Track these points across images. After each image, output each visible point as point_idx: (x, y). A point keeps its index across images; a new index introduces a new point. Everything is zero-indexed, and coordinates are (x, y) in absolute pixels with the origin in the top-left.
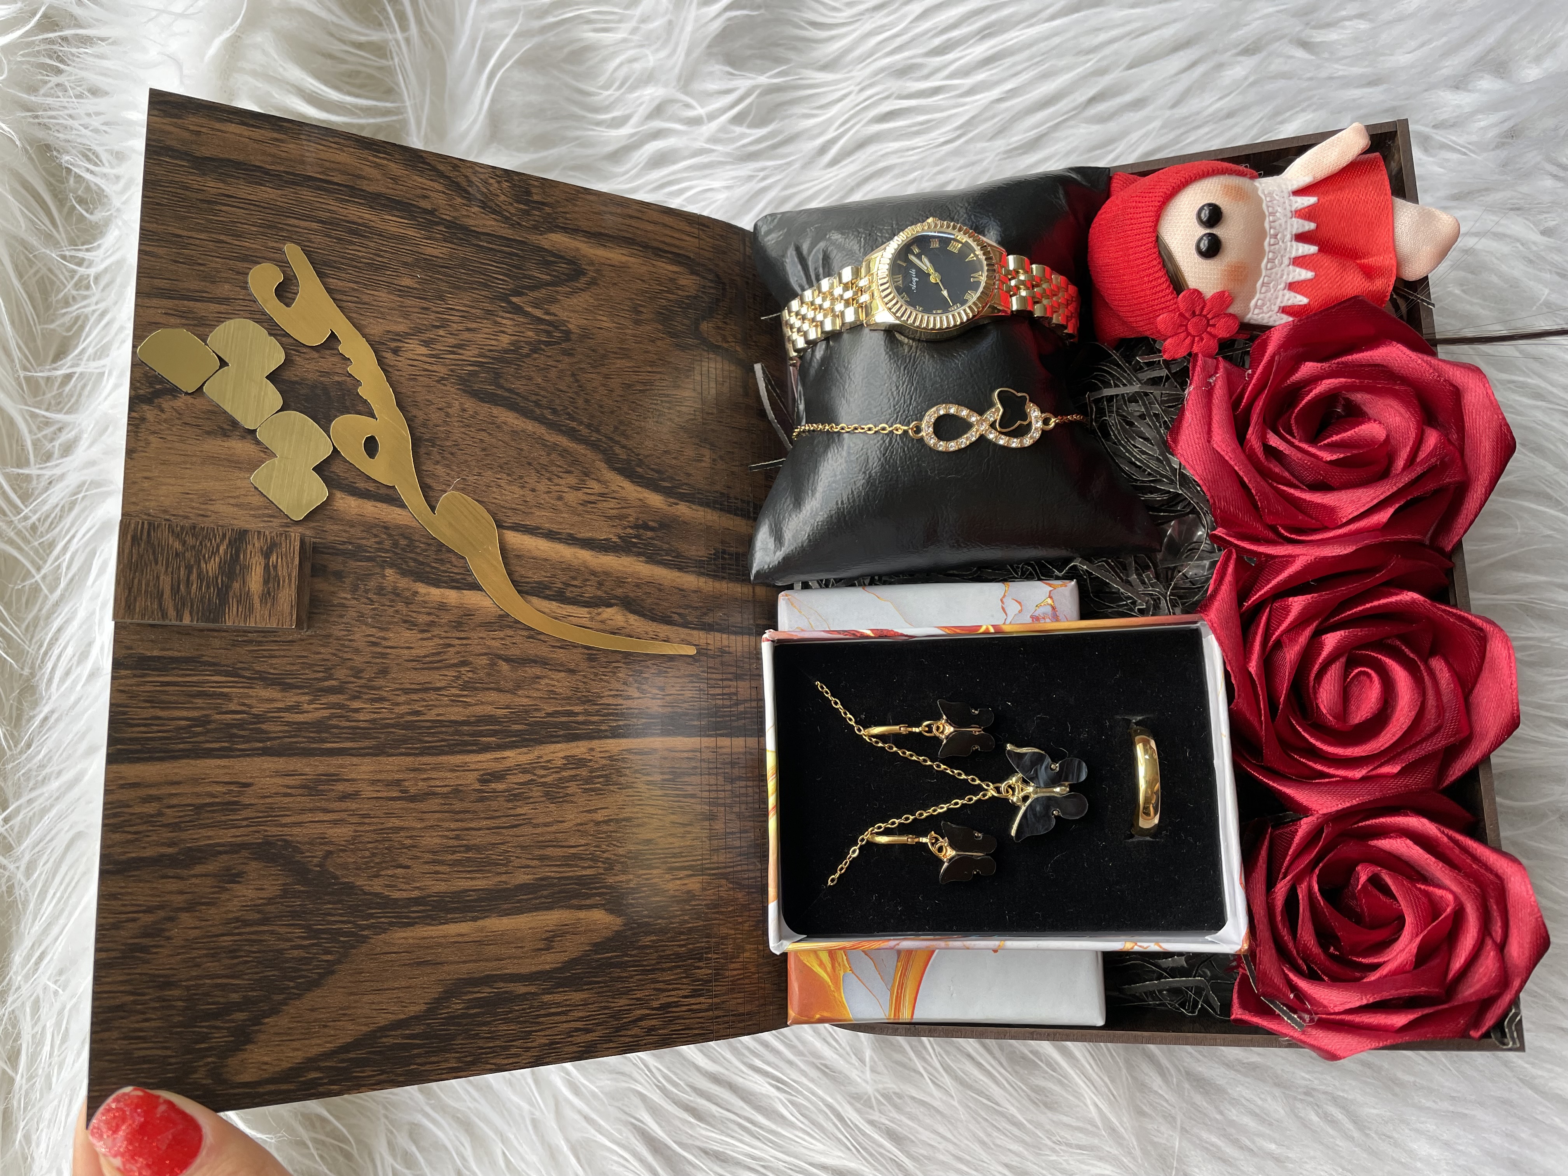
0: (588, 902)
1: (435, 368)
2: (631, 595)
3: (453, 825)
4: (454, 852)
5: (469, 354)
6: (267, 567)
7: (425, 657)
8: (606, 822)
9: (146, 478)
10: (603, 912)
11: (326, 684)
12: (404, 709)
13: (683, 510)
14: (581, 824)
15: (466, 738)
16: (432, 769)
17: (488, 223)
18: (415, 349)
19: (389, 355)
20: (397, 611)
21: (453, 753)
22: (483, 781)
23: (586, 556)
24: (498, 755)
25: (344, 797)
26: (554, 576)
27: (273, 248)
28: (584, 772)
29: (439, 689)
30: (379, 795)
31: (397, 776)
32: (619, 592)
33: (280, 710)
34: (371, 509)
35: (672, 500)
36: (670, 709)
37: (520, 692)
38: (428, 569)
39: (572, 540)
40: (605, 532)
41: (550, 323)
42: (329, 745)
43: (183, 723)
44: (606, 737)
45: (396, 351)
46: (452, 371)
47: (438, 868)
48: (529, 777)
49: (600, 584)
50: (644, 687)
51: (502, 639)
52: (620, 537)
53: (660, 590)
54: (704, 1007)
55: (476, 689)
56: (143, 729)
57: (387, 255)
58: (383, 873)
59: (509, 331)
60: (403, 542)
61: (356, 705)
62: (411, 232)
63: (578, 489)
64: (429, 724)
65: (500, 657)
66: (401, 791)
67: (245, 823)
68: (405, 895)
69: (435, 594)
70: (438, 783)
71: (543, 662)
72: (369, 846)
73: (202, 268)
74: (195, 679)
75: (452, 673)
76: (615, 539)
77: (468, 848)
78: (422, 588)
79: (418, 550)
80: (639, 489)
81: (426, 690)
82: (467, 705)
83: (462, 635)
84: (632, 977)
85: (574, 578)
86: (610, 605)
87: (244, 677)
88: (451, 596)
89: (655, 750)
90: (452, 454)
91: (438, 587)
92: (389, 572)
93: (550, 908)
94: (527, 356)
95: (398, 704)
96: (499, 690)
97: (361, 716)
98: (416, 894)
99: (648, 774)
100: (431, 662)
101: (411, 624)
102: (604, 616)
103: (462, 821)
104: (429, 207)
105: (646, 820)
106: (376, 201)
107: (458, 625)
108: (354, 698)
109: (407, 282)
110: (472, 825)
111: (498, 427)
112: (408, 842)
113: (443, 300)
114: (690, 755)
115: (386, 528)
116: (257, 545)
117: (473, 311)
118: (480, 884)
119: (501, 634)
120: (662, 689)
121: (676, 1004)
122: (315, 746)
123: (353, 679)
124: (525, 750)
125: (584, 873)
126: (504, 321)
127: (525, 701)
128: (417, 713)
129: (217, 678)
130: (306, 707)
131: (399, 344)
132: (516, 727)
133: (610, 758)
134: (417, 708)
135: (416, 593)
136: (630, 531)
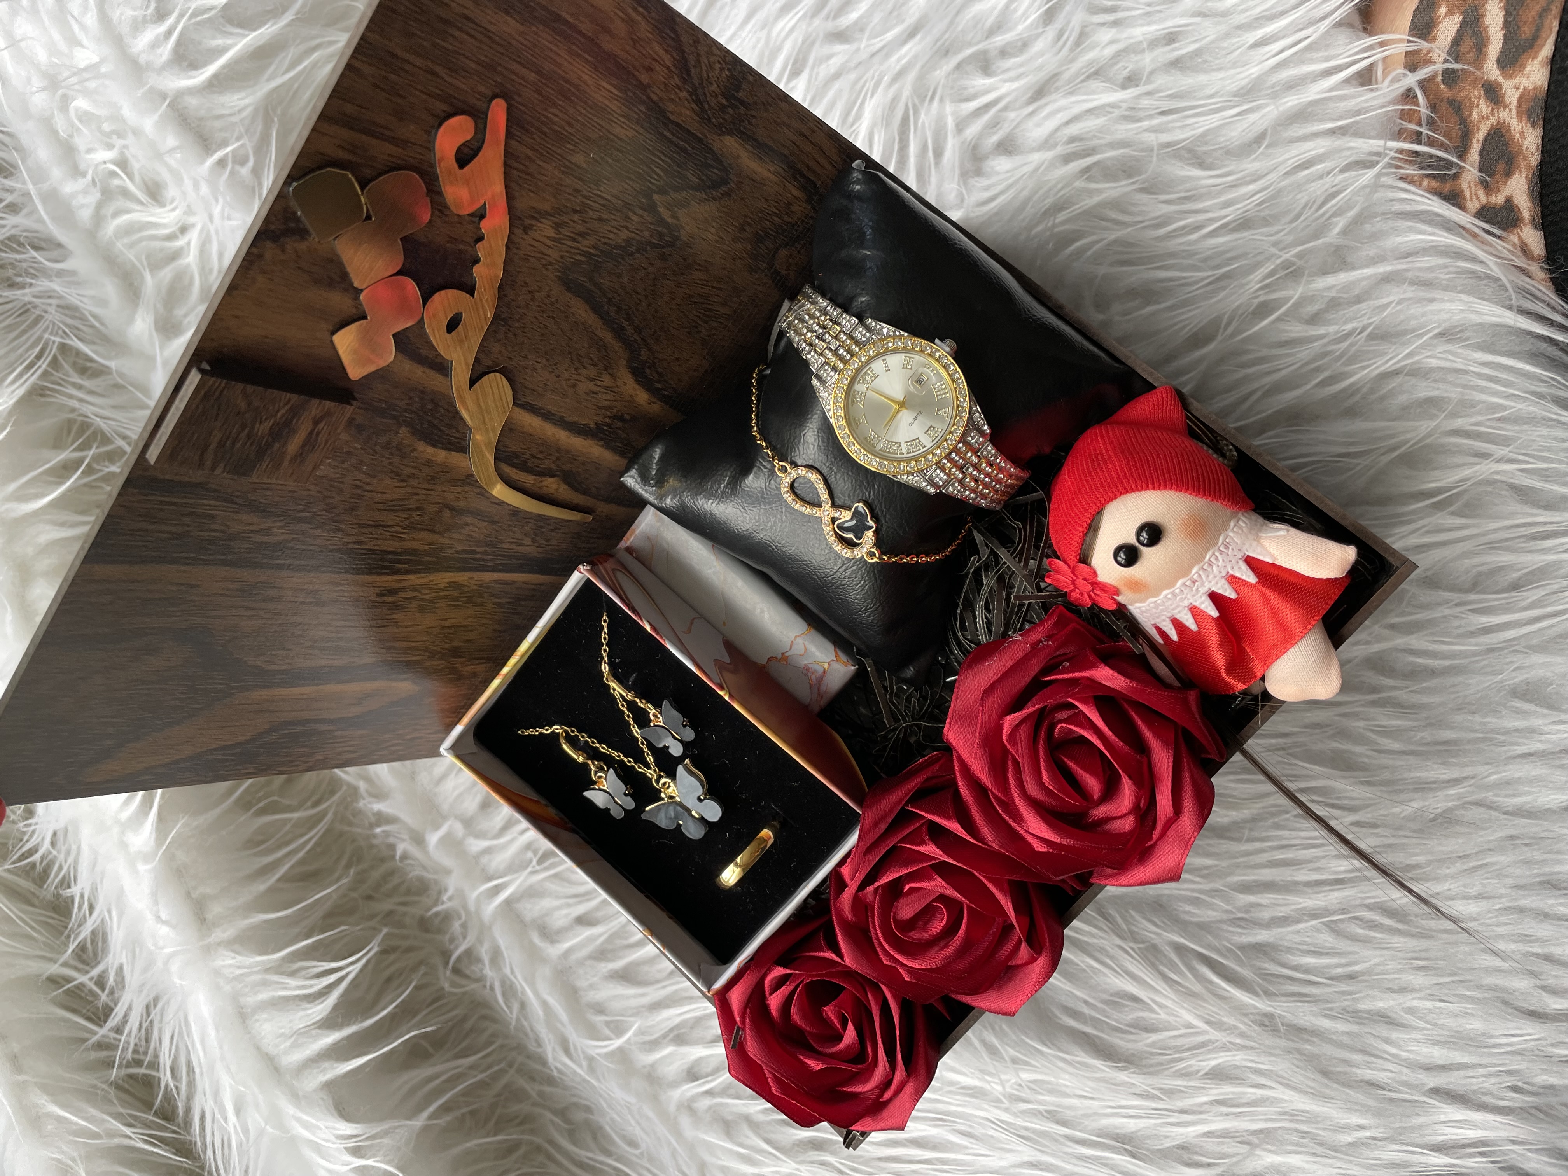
1: (551, 252)
2: (574, 470)
4: (329, 642)
5: (586, 244)
6: (311, 432)
7: (390, 501)
10: (410, 683)
11: (302, 514)
12: (352, 539)
13: (656, 408)
14: (431, 626)
15: (387, 564)
17: (685, 113)
18: (545, 229)
19: (519, 232)
20: (391, 463)
22: (380, 594)
23: (563, 436)
24: (403, 577)
25: (269, 600)
26: (528, 449)
27: (479, 93)
28: (456, 594)
29: (385, 526)
30: (297, 599)
31: (319, 587)
32: (567, 467)
33: (252, 531)
34: (419, 373)
35: (654, 400)
36: (543, 555)
37: (446, 534)
38: (435, 431)
39: (560, 422)
40: (587, 419)
41: (668, 226)
43: (165, 536)
44: (488, 571)
45: (526, 229)
46: (562, 257)
48: (415, 594)
49: (558, 459)
50: (538, 538)
51: (457, 493)
52: (596, 424)
53: (596, 468)
55: (415, 529)
56: (128, 538)
57: (578, 126)
58: (268, 653)
59: (632, 227)
60: (429, 406)
63: (591, 380)
65: (447, 506)
66: (315, 598)
67: (178, 614)
68: (278, 668)
69: (430, 451)
70: (346, 593)
71: (477, 514)
72: (269, 634)
73: (400, 101)
74: (192, 501)
75: (404, 515)
76: (592, 425)
77: (341, 639)
78: (421, 447)
79: (437, 415)
80: (637, 386)
81: (376, 526)
82: (400, 540)
83: (429, 486)
84: (402, 720)
85: (541, 452)
86: (554, 476)
87: (236, 503)
88: (441, 455)
89: (515, 582)
90: (515, 335)
91: (434, 446)
92: (403, 430)
93: (374, 678)
94: (631, 254)
95: (349, 535)
96: (433, 531)
97: (315, 541)
99: (500, 598)
100: (395, 506)
101: (396, 474)
102: (544, 483)
103: (348, 620)
104: (646, 82)
105: (478, 627)
106: (605, 62)
107: (432, 479)
108: (318, 527)
109: (578, 159)
111: (567, 317)
112: (299, 633)
113: (597, 185)
114: (536, 587)
115: (423, 392)
116: (313, 413)
117: (615, 201)
118: (336, 662)
119: (459, 489)
120: (548, 540)
122: (265, 561)
124: (424, 575)
126: (635, 218)
127: (446, 541)
128: (360, 543)
129: (213, 503)
130: (275, 530)
131: (533, 222)
132: (427, 559)
133: (481, 586)
134: (362, 538)
135: (415, 450)
136: (607, 420)
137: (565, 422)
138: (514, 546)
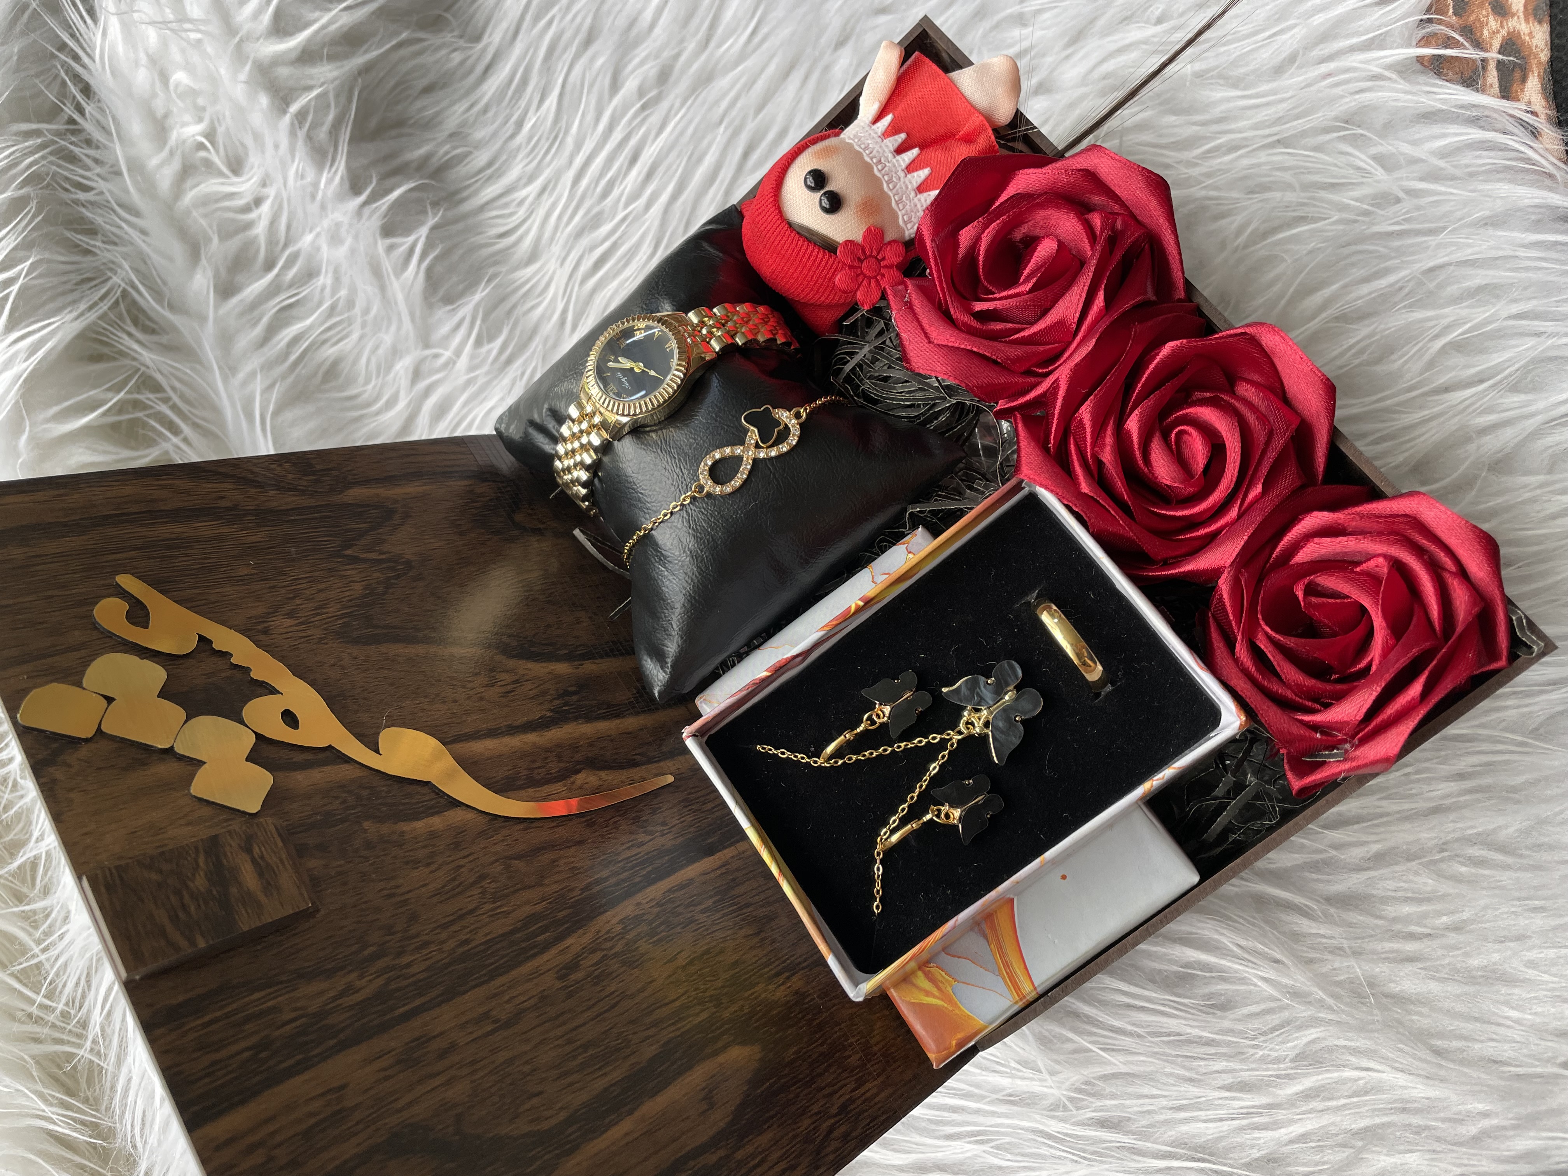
0: (720, 1044)
1: (309, 633)
2: (590, 755)
3: (559, 1032)
4: (575, 1057)
5: (333, 609)
6: (254, 861)
7: (443, 887)
8: (691, 963)
9: (85, 834)
10: (737, 1047)
11: (367, 952)
12: (451, 944)
13: (590, 667)
14: (670, 976)
15: (523, 945)
16: (509, 988)
17: (290, 500)
18: (281, 624)
19: (262, 637)
20: (395, 857)
21: (520, 963)
22: (561, 978)
23: (532, 738)
24: (562, 945)
25: (443, 1054)
26: (515, 767)
27: (104, 585)
28: (644, 928)
29: (471, 912)
30: (474, 1036)
31: (482, 1010)
32: (578, 757)
33: (335, 999)
34: (318, 776)
35: (576, 663)
36: (681, 839)
37: (546, 881)
38: (401, 808)
39: (513, 730)
40: (536, 713)
41: (388, 560)
42: (402, 1010)
43: (246, 1055)
44: (645, 887)
45: (266, 632)
46: (326, 629)
47: (569, 1080)
48: (600, 954)
49: (559, 757)
50: (650, 828)
51: (502, 841)
52: (552, 711)
53: (612, 741)
54: (875, 1090)
55: (507, 896)
56: (207, 1080)
57: (214, 555)
58: (521, 1110)
59: (358, 579)
60: (365, 793)
61: (406, 959)
62: (225, 530)
63: (493, 685)
64: (481, 948)
65: (511, 858)
66: (493, 1022)
67: (361, 1126)
68: (553, 1122)
69: (420, 825)
70: (522, 999)
71: (550, 846)
72: (493, 1090)
73: (44, 626)
74: (234, 1006)
75: (476, 891)
76: (548, 714)
77: (585, 1047)
78: (405, 827)
79: (383, 794)
80: (544, 664)
81: (462, 917)
82: (506, 914)
83: (465, 852)
84: (797, 1096)
85: (534, 762)
86: (578, 772)
87: (282, 982)
88: (436, 822)
89: (692, 879)
90: (365, 699)
91: (418, 819)
92: (366, 825)
93: (689, 1067)
94: (385, 593)
95: (443, 942)
96: (528, 887)
97: (414, 969)
98: (563, 1115)
99: (700, 904)
100: (453, 889)
101: (414, 863)
102: (579, 782)
103: (564, 1023)
104: (229, 504)
105: (722, 945)
106: (179, 515)
107: (457, 846)
108: (399, 954)
109: (243, 571)
110: (575, 1024)
111: (393, 661)
112: (527, 1068)
113: (285, 575)
114: (723, 870)
115: (343, 787)
116: (233, 844)
117: (316, 574)
118: (616, 1075)
119: (499, 837)
120: (664, 824)
121: (852, 1101)
122: (388, 1017)
123: (388, 938)
124: (581, 931)
125: (700, 1019)
126: (349, 573)
127: (555, 887)
128: (466, 942)
129: (256, 995)
130: (358, 984)
131: (266, 625)
132: (561, 915)
133: (658, 904)
134: (463, 937)
135: (403, 832)
136: (557, 702)
137: (517, 727)
138: (636, 850)
